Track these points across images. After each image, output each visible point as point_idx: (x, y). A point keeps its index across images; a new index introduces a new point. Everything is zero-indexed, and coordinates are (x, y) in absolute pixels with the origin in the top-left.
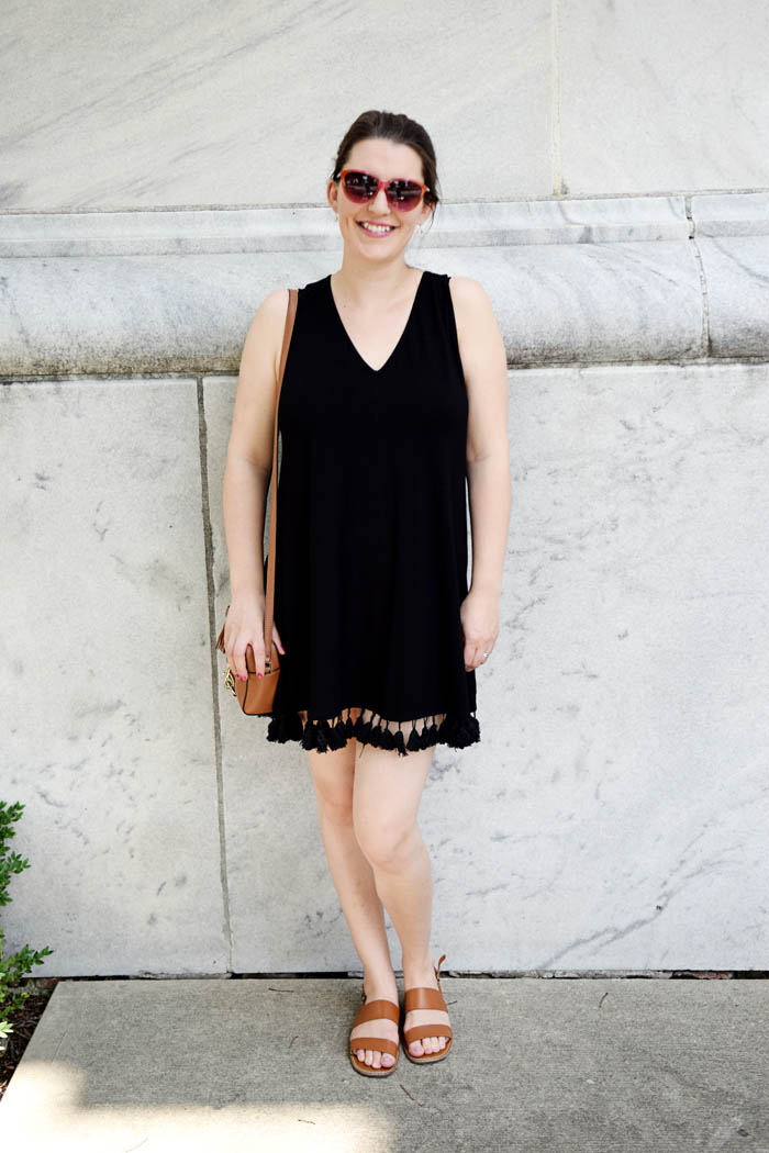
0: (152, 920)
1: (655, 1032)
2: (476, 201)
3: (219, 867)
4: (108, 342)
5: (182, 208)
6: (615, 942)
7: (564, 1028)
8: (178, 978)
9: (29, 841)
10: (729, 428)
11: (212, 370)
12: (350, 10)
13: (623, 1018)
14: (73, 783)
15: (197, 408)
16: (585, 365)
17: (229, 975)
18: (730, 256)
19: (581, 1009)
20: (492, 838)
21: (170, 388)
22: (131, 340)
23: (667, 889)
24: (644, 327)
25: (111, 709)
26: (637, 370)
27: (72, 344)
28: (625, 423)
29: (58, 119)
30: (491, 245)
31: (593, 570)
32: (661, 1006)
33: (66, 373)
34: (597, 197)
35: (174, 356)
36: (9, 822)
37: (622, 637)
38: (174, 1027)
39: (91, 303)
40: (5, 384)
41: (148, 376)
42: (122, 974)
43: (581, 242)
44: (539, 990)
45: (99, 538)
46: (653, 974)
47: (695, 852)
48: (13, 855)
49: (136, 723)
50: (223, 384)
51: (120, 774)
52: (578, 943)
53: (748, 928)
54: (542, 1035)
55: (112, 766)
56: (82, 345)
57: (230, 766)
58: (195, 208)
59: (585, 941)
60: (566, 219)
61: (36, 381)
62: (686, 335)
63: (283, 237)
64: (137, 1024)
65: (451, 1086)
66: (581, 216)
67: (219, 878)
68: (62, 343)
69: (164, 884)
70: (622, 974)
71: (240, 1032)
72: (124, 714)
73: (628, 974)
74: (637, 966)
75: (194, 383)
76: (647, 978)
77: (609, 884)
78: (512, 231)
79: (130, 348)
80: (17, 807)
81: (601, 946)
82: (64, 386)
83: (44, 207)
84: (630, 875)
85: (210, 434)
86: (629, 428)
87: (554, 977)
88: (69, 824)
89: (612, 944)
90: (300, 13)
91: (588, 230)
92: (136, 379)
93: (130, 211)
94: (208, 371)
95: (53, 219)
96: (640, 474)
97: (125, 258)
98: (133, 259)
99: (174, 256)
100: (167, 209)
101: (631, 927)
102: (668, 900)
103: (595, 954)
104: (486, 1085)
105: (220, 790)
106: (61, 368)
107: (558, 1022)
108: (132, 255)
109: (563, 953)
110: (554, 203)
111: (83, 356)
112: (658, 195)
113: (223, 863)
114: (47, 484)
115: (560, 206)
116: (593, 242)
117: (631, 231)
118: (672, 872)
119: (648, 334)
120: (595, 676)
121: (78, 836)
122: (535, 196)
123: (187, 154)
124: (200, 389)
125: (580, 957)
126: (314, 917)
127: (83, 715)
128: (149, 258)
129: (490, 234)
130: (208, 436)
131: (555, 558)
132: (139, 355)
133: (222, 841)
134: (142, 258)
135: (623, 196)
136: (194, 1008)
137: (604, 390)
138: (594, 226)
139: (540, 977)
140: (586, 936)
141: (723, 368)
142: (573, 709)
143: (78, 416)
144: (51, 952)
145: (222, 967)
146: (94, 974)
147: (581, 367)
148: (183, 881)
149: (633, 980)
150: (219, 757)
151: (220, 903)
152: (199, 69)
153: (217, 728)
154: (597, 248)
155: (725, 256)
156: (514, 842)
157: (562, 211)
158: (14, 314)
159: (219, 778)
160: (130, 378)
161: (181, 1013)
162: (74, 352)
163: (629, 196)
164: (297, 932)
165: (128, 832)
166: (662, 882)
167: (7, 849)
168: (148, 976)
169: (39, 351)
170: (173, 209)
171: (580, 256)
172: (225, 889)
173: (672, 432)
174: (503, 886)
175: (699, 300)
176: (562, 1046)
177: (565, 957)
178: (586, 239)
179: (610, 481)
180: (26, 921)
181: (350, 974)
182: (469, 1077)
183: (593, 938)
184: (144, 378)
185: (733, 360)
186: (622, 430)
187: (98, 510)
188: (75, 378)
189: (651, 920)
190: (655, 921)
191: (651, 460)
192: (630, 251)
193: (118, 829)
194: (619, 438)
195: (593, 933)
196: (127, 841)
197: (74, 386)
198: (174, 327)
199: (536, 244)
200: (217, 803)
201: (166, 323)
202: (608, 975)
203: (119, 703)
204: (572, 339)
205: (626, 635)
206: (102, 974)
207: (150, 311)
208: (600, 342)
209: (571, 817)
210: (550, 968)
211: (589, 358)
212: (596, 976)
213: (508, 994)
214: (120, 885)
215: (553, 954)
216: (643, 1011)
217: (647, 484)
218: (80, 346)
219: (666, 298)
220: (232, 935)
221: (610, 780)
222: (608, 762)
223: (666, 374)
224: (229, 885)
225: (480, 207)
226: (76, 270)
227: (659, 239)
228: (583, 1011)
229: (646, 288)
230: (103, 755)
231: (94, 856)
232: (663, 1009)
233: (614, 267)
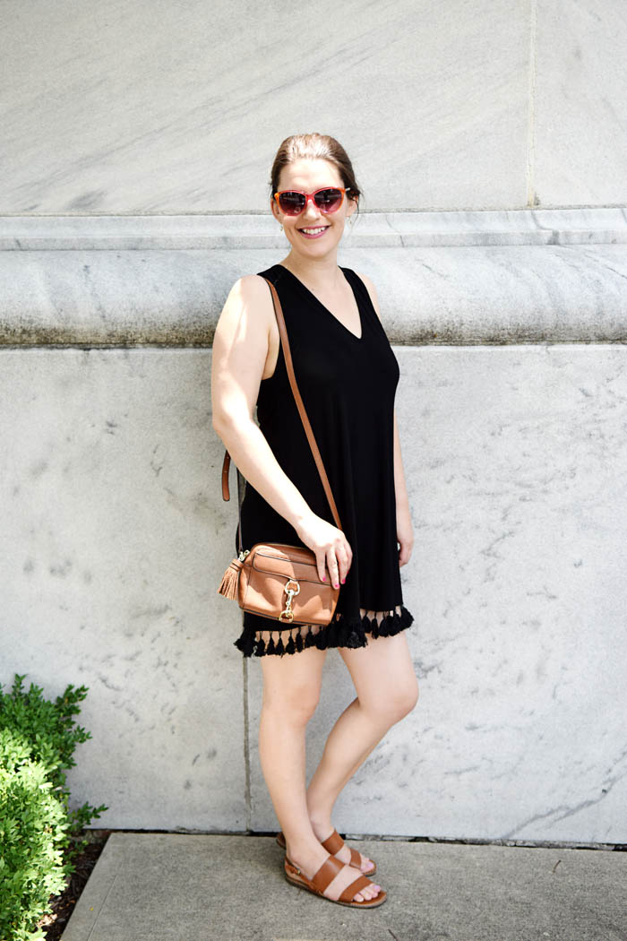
0: (188, 785)
1: (601, 895)
2: (464, 210)
3: (243, 744)
4: (167, 318)
5: (228, 213)
6: (568, 818)
7: (525, 889)
8: (208, 833)
9: (91, 717)
12: (367, 58)
13: (573, 882)
14: (128, 671)
16: (551, 343)
17: (249, 833)
19: (538, 873)
20: (466, 728)
22: (185, 317)
23: (612, 775)
24: (600, 313)
25: (161, 612)
26: (594, 348)
27: (139, 319)
28: (583, 391)
29: (133, 141)
30: (477, 245)
31: (555, 510)
32: (605, 873)
33: (133, 342)
34: (563, 208)
36: (76, 701)
37: (578, 565)
38: (204, 874)
39: (155, 287)
40: (85, 350)
41: (198, 346)
42: (162, 829)
43: (550, 243)
44: (504, 856)
45: (155, 474)
46: (598, 846)
48: (78, 728)
49: (180, 624)
51: (165, 665)
52: (536, 818)
54: (506, 893)
55: (159, 659)
56: (147, 319)
58: (239, 212)
59: (542, 817)
60: (538, 225)
61: (109, 348)
64: (174, 870)
65: (430, 932)
66: (551, 223)
67: (242, 753)
68: (131, 318)
69: (198, 756)
70: (571, 844)
71: (258, 881)
72: (171, 616)
73: (578, 845)
74: (586, 839)
76: (594, 849)
77: (562, 770)
78: (493, 234)
79: (185, 323)
80: (83, 689)
81: (555, 821)
82: (131, 352)
83: (120, 210)
84: (580, 763)
86: (587, 395)
87: (515, 846)
88: (124, 703)
89: (564, 820)
90: (327, 60)
91: (556, 234)
92: (190, 347)
93: (187, 214)
95: (126, 220)
96: (595, 432)
97: (182, 251)
98: (188, 252)
99: (222, 251)
100: (217, 213)
101: (581, 806)
102: (612, 785)
103: (550, 827)
104: (459, 934)
105: (245, 681)
106: (130, 338)
107: (520, 883)
108: (188, 249)
109: (525, 825)
110: (528, 212)
111: (147, 329)
112: (614, 206)
113: (246, 741)
114: (116, 430)
115: (533, 215)
116: (559, 244)
117: (591, 236)
118: (616, 761)
119: (604, 319)
120: (554, 597)
121: (131, 715)
122: (512, 206)
123: (234, 170)
125: (537, 830)
127: (138, 616)
128: (200, 252)
129: (476, 237)
131: (523, 499)
132: (192, 329)
133: (246, 722)
134: (193, 251)
135: (584, 207)
137: (566, 364)
138: (560, 231)
139: (504, 845)
140: (543, 811)
142: (536, 624)
143: (142, 377)
144: (107, 808)
145: (242, 827)
146: (140, 828)
147: (548, 345)
148: (213, 754)
149: (582, 850)
151: (243, 773)
152: (246, 103)
154: (563, 248)
156: (485, 732)
157: (534, 218)
158: (94, 295)
159: (246, 671)
160: (183, 347)
161: (210, 862)
162: (140, 325)
163: (590, 207)
165: (170, 713)
166: (607, 770)
167: (74, 723)
168: (183, 831)
169: (113, 324)
170: (222, 213)
171: (548, 255)
172: (247, 762)
173: (622, 399)
174: (475, 768)
176: (523, 903)
177: (526, 829)
178: (554, 241)
179: (570, 437)
180: (87, 782)
181: (347, 836)
182: (445, 926)
183: (550, 813)
184: (195, 347)
186: (581, 397)
187: (155, 452)
188: (140, 346)
189: (598, 801)
190: (602, 802)
191: (604, 421)
192: (590, 251)
193: (162, 710)
194: (579, 402)
195: (549, 810)
196: (169, 720)
197: (139, 353)
199: (513, 245)
200: (242, 692)
201: (214, 303)
202: (561, 845)
203: (167, 608)
204: (541, 322)
205: (580, 564)
206: (147, 828)
207: (202, 294)
208: (564, 325)
209: (532, 713)
210: (511, 838)
211: (555, 338)
212: (551, 846)
213: (478, 858)
214: (163, 756)
215: (515, 826)
216: (590, 877)
217: (600, 441)
218: (145, 321)
219: (619, 290)
220: (252, 801)
221: (565, 683)
222: (564, 668)
223: (618, 351)
224: (251, 758)
225: (468, 215)
226: (143, 261)
227: (614, 242)
228: (540, 875)
229: (603, 281)
230: (153, 649)
231: (143, 732)
232: (607, 876)
233: (576, 264)
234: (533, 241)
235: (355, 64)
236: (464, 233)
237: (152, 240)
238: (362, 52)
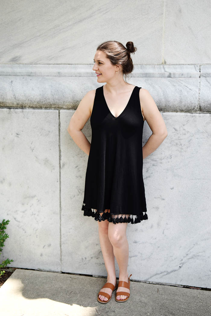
0: (41, 255)
1: (172, 302)
2: (140, 65)
3: (59, 243)
4: (35, 99)
5: (61, 64)
6: (167, 275)
7: (146, 298)
8: (47, 271)
9: (11, 230)
10: (205, 132)
11: (63, 108)
12: (108, 12)
13: (164, 297)
14: (23, 216)
15: (58, 118)
16: (164, 112)
17: (61, 272)
18: (209, 83)
19: (153, 293)
20: (133, 242)
21: (51, 112)
22: (42, 99)
23: (183, 262)
24: (181, 102)
25: (33, 197)
26: (179, 114)
27: (27, 99)
28: (175, 129)
29: (31, 39)
30: (143, 77)
31: (164, 169)
32: (176, 295)
33: (25, 107)
34: (174, 65)
35: (53, 104)
36: (5, 225)
37: (172, 189)
38: (41, 285)
39: (33, 89)
40: (9, 109)
41: (46, 109)
42: (33, 269)
43: (168, 77)
44: (143, 286)
45: (31, 151)
46: (178, 286)
47: (191, 252)
48: (6, 234)
49: (39, 201)
50: (65, 112)
51: (35, 215)
52: (156, 274)
53: (206, 275)
54: (139, 299)
55: (33, 213)
56: (29, 99)
57: (63, 215)
58: (65, 64)
59: (158, 274)
60: (165, 71)
61: (17, 109)
62: (193, 105)
63: (86, 73)
65: (109, 310)
66: (169, 70)
67: (59, 245)
68: (24, 99)
69: (45, 246)
70: (168, 284)
72: (37, 199)
73: (171, 285)
74: (173, 282)
75: (58, 111)
76: (176, 286)
77: (165, 259)
78: (149, 73)
79: (41, 101)
80: (8, 221)
81: (163, 276)
82: (24, 110)
83: (26, 62)
84: (172, 257)
85: (61, 125)
86: (176, 130)
87: (149, 283)
88: (21, 227)
90: (95, 12)
91: (170, 74)
92: (43, 109)
93: (48, 64)
94: (61, 108)
95: (28, 66)
96: (178, 143)
97: (45, 77)
98: (46, 77)
99: (57, 77)
100: (57, 64)
101: (172, 272)
102: (183, 265)
103: (161, 278)
104: (119, 311)
105: (60, 222)
106: (24, 105)
107: (145, 296)
108: (47, 76)
109: (153, 276)
110: (162, 66)
111: (29, 103)
112: (192, 65)
113: (61, 242)
114: (19, 136)
115: (164, 67)
116: (171, 77)
117: (182, 75)
118: (184, 257)
119: (182, 104)
120: (164, 199)
121: (23, 230)
122: (156, 64)
124: (59, 113)
125: (157, 278)
126: (84, 259)
127: (26, 198)
128: (50, 77)
129: (143, 74)
130: (61, 126)
131: (154, 165)
132: (44, 103)
133: (61, 235)
134: (49, 77)
135: (181, 65)
136: (49, 280)
137: (169, 119)
138: (172, 73)
139: (146, 283)
140: (159, 272)
141: (204, 115)
142: (157, 208)
143: (28, 118)
144: (13, 261)
145: (59, 270)
146: (26, 268)
147: (163, 112)
148: (50, 245)
149: (171, 287)
150: (60, 213)
151: (59, 252)
152: (67, 27)
153: (60, 205)
154: (172, 79)
155: (207, 83)
156: (139, 244)
157: (164, 69)
158: (13, 91)
159: (60, 218)
160: (41, 109)
161: (44, 281)
163: (183, 65)
164: (80, 263)
165: (36, 231)
166: (181, 260)
167: (5, 232)
168: (40, 270)
169: (18, 100)
170: (59, 64)
171: (166, 81)
172: (61, 249)
173: (188, 132)
174: (136, 256)
175: (197, 95)
176: (144, 303)
177: (153, 278)
178: (169, 76)
179: (170, 145)
180: (10, 252)
182: (115, 309)
183: (161, 273)
184: (45, 109)
185: (207, 112)
186: (174, 130)
187: (32, 144)
188: (27, 108)
189: (177, 270)
190: (179, 271)
191: (182, 139)
192: (181, 80)
193: (33, 230)
196: (36, 233)
197: (27, 110)
198: (53, 96)
199: (155, 77)
200: (59, 225)
201: (51, 95)
202: (165, 284)
203: (35, 196)
204: (160, 104)
205: (173, 188)
206: (28, 268)
207: (47, 91)
208: (168, 105)
209: (156, 239)
210: (148, 281)
211: (166, 110)
212: (161, 284)
213: (134, 287)
214: (33, 245)
215: (149, 277)
216: (171, 296)
217: (180, 146)
218: (28, 100)
219: (188, 94)
220: (62, 262)
221: (167, 229)
222: (167, 224)
223: (187, 115)
224: (62, 248)
225: (141, 66)
226: (31, 80)
227: (190, 77)
228: (154, 294)
229: (183, 91)
230: (30, 209)
231: (27, 236)
232: (177, 296)
233: (175, 84)
234: (162, 76)
235: (104, 14)
236: (139, 73)
237: (35, 73)
238: (106, 10)
